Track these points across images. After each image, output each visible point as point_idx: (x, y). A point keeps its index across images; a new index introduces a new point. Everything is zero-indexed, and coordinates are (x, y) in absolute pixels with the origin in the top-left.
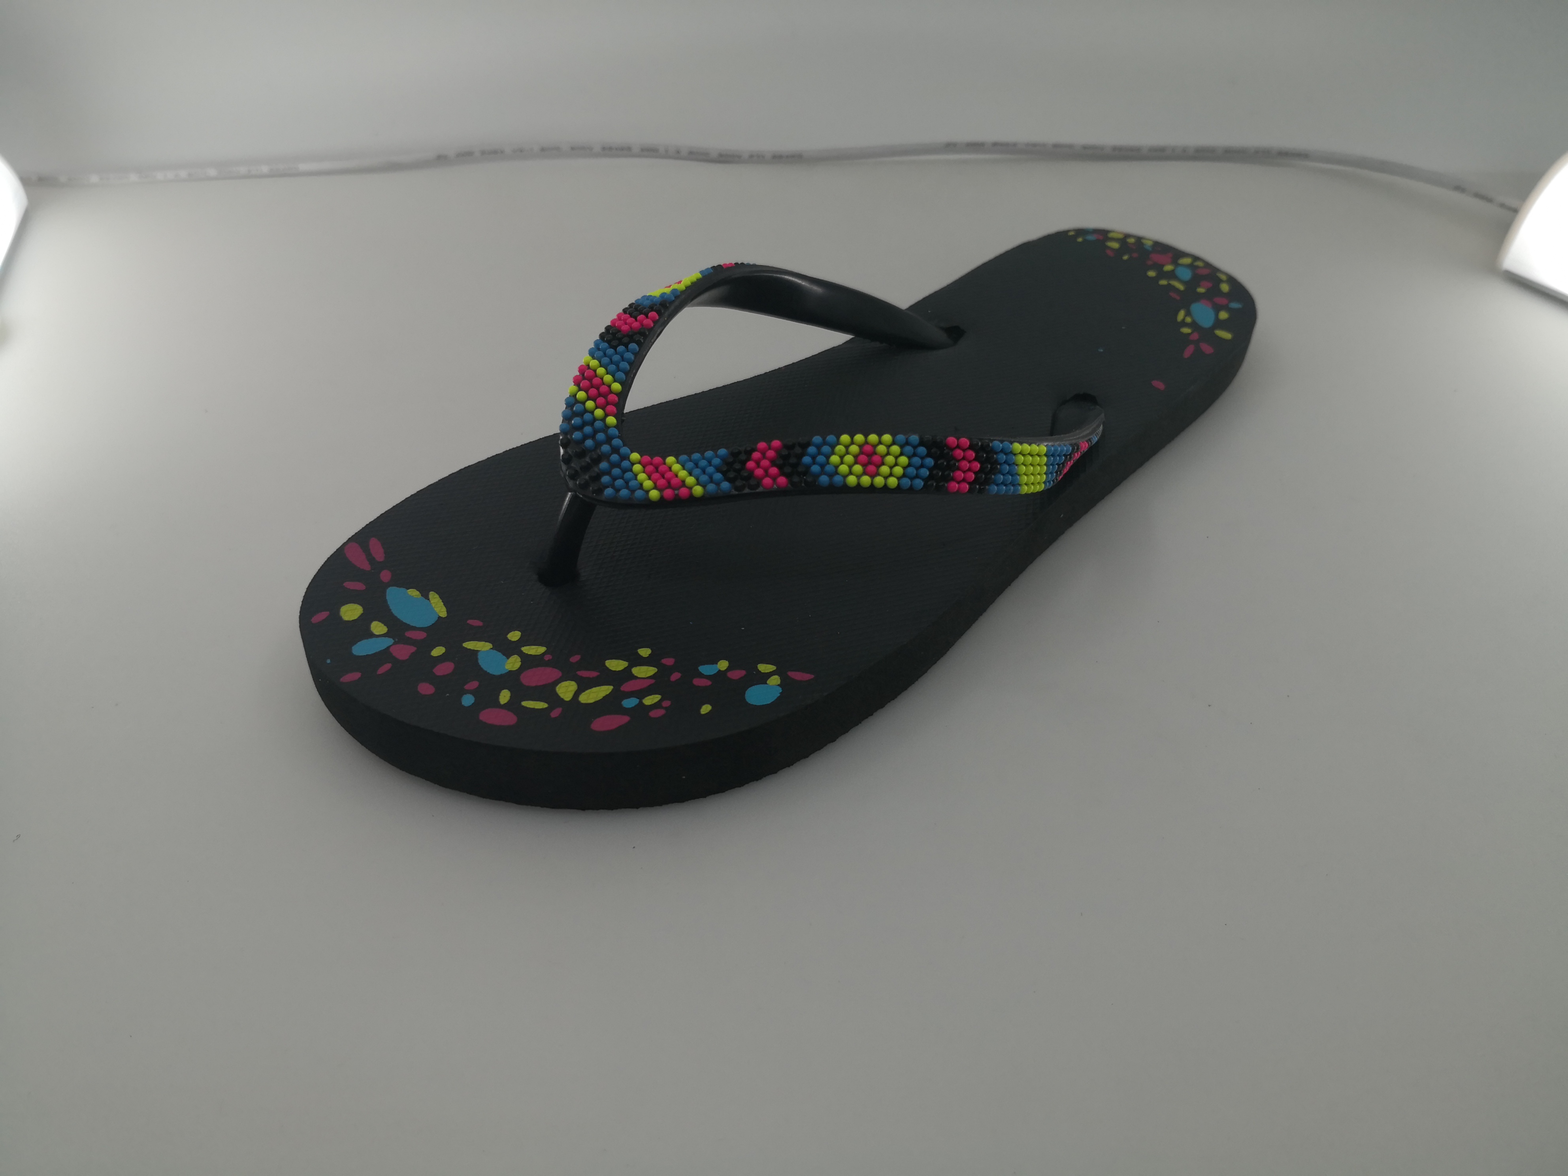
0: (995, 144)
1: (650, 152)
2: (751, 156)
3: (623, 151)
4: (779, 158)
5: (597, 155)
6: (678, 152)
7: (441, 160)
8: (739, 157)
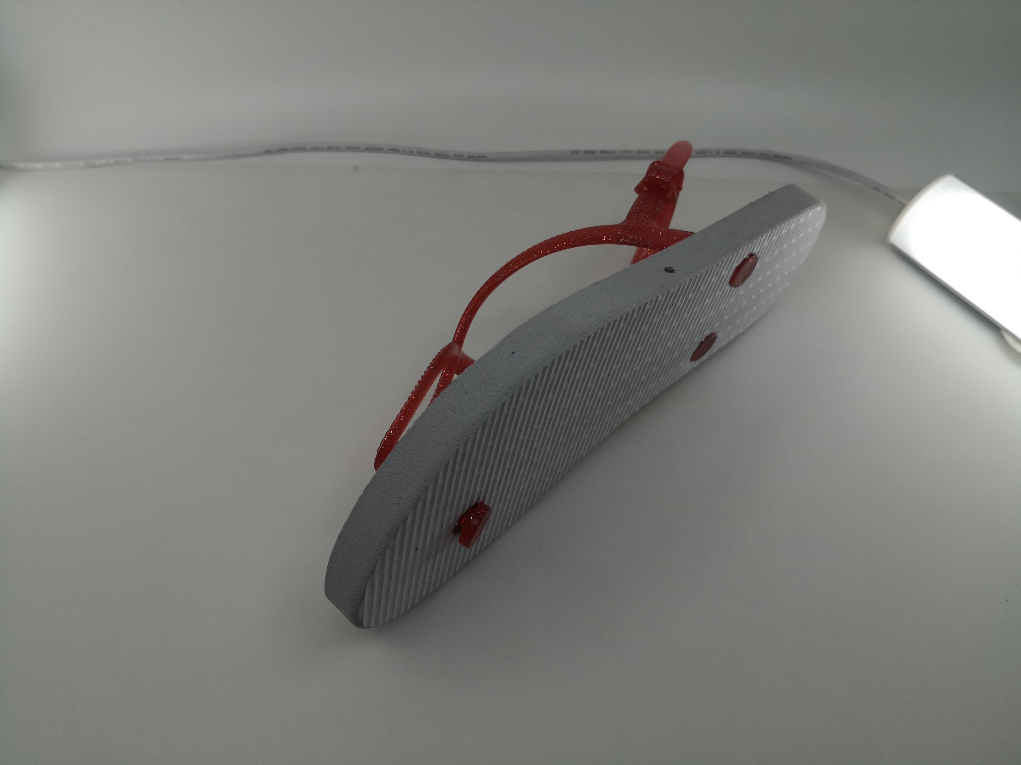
0: (602, 152)
1: (394, 150)
2: (455, 156)
3: (378, 150)
4: (472, 158)
5: (362, 151)
6: (411, 152)
7: (268, 152)
8: (448, 156)
